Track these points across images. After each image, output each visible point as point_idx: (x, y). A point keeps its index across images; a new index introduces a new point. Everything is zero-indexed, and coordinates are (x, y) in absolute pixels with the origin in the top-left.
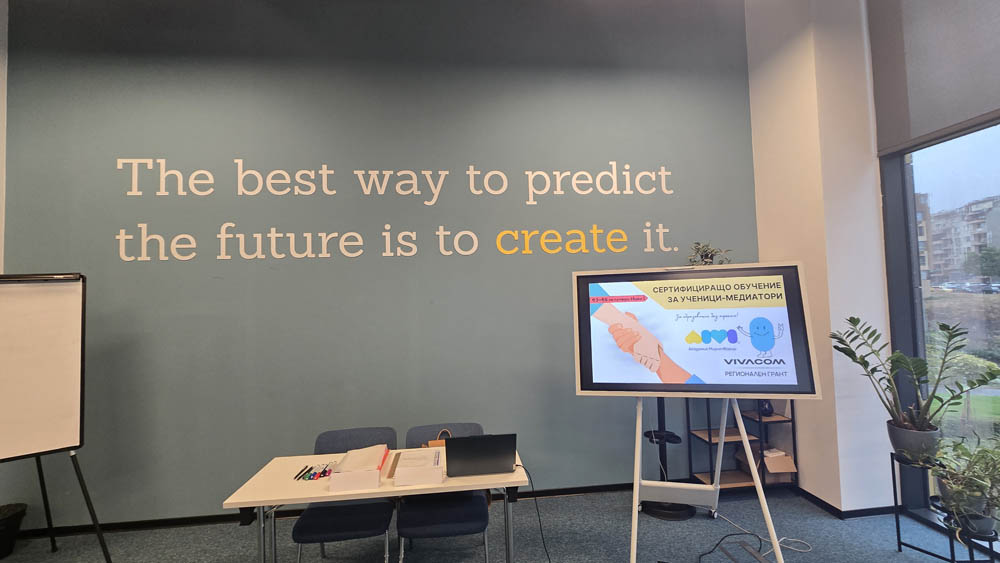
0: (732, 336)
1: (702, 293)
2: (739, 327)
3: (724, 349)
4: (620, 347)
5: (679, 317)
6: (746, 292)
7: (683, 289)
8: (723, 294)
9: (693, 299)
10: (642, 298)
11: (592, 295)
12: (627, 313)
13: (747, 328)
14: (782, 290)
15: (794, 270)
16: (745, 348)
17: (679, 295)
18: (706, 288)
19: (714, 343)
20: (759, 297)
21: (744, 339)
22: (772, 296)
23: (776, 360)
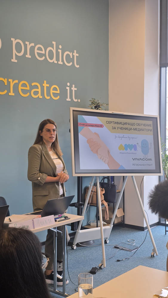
0: (135, 147)
1: (125, 126)
2: (137, 143)
3: (132, 153)
4: (92, 151)
5: (116, 137)
6: (140, 127)
7: (118, 123)
8: (133, 127)
9: (121, 128)
10: (101, 126)
11: (79, 122)
12: (95, 133)
13: (140, 144)
14: (151, 128)
15: (155, 119)
16: (139, 153)
17: (116, 126)
18: (126, 124)
19: (129, 150)
20: (144, 130)
21: (139, 149)
22: (149, 130)
23: (149, 159)
